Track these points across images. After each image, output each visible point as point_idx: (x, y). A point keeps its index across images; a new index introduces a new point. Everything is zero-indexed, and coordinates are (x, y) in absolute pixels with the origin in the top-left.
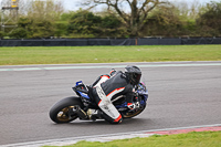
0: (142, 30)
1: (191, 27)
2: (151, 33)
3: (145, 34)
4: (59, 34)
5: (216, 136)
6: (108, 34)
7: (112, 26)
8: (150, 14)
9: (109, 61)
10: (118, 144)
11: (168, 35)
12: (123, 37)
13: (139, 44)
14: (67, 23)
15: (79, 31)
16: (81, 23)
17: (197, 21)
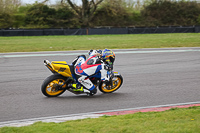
0: (92, 20)
1: (136, 18)
2: (101, 24)
3: (96, 24)
4: (17, 25)
5: (159, 116)
6: (62, 24)
7: (65, 17)
8: (99, 7)
9: (63, 49)
10: (71, 124)
11: (116, 25)
12: (75, 28)
13: (90, 34)
14: (24, 15)
15: (36, 23)
16: (37, 15)
17: (142, 12)
